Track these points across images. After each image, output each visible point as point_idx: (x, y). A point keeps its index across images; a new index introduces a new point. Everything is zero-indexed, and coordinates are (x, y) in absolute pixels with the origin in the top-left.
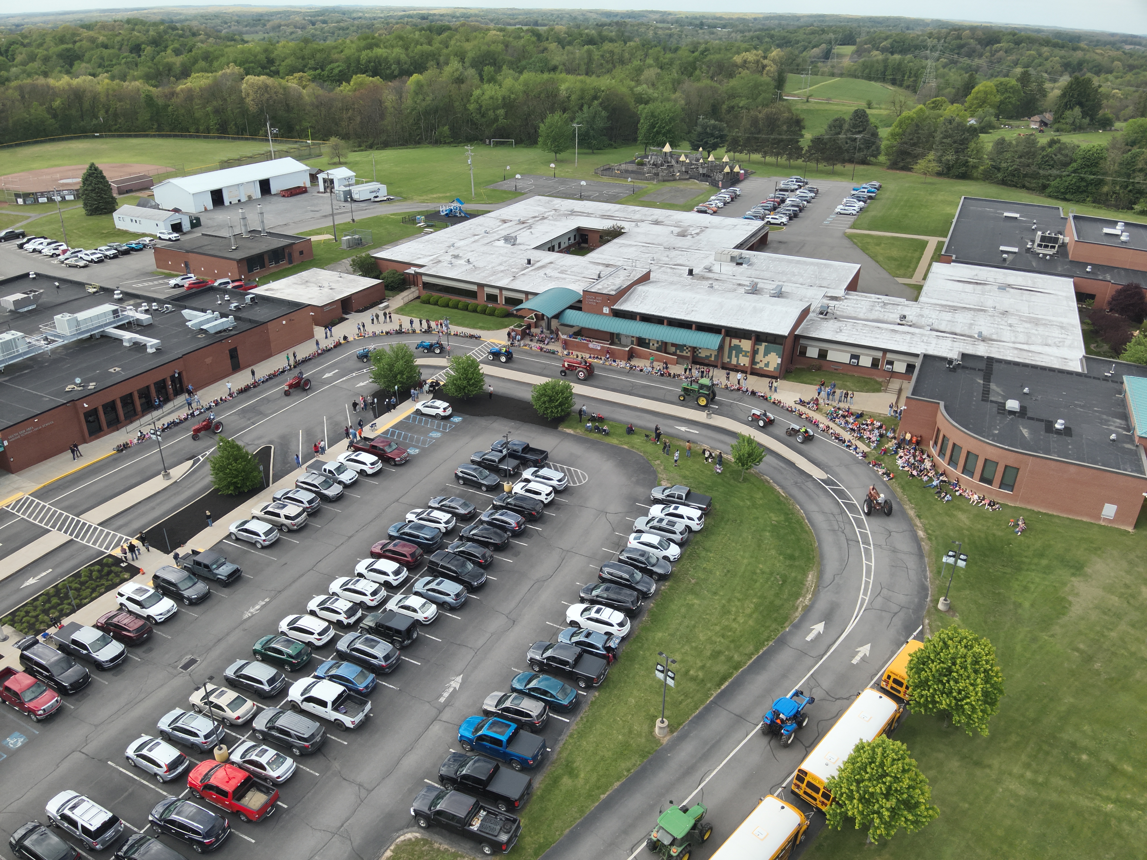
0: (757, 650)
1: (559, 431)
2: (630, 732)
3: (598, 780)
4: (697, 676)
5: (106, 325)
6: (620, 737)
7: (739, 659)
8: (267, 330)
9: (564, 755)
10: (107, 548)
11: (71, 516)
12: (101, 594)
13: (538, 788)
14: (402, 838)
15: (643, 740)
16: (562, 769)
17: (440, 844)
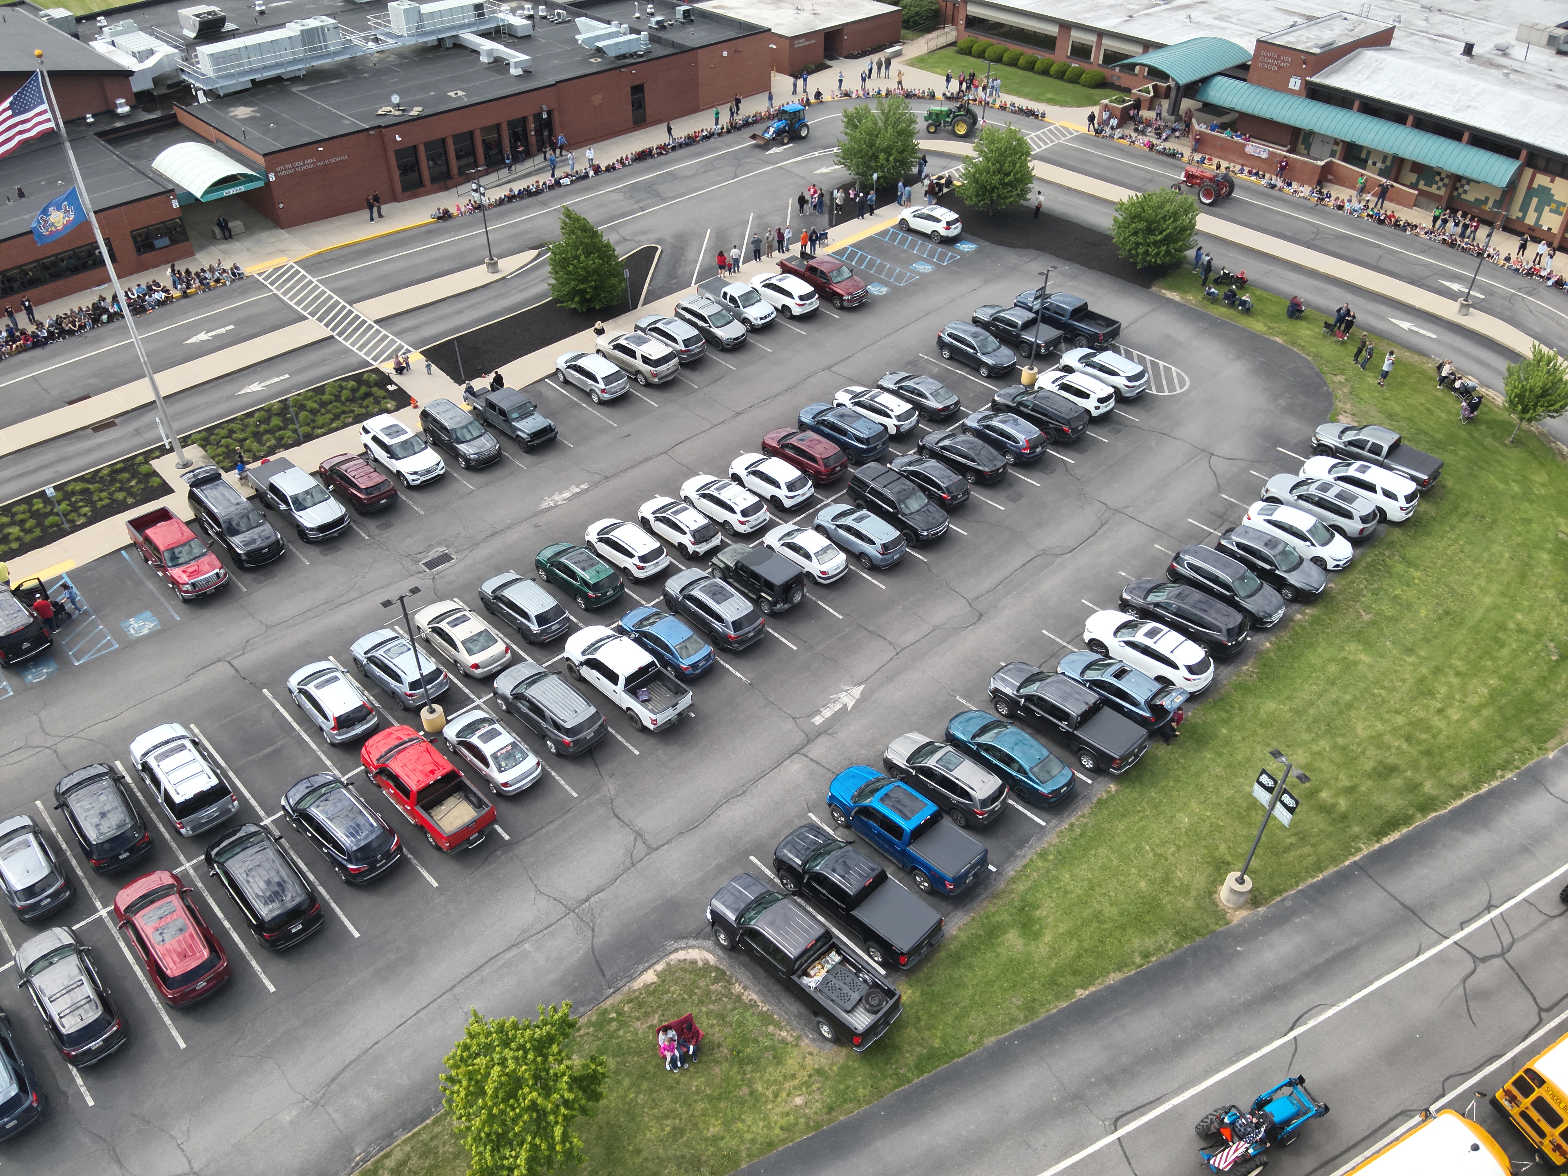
0: (1477, 783)
1: (1153, 294)
2: (1167, 879)
3: (1080, 956)
4: (1334, 805)
5: (463, 26)
6: (1143, 884)
7: (1434, 792)
8: (696, 63)
9: (1021, 887)
10: (375, 359)
11: (343, 303)
12: (346, 425)
13: (955, 937)
14: (681, 955)
15: (1190, 904)
16: (1011, 915)
17: (745, 988)
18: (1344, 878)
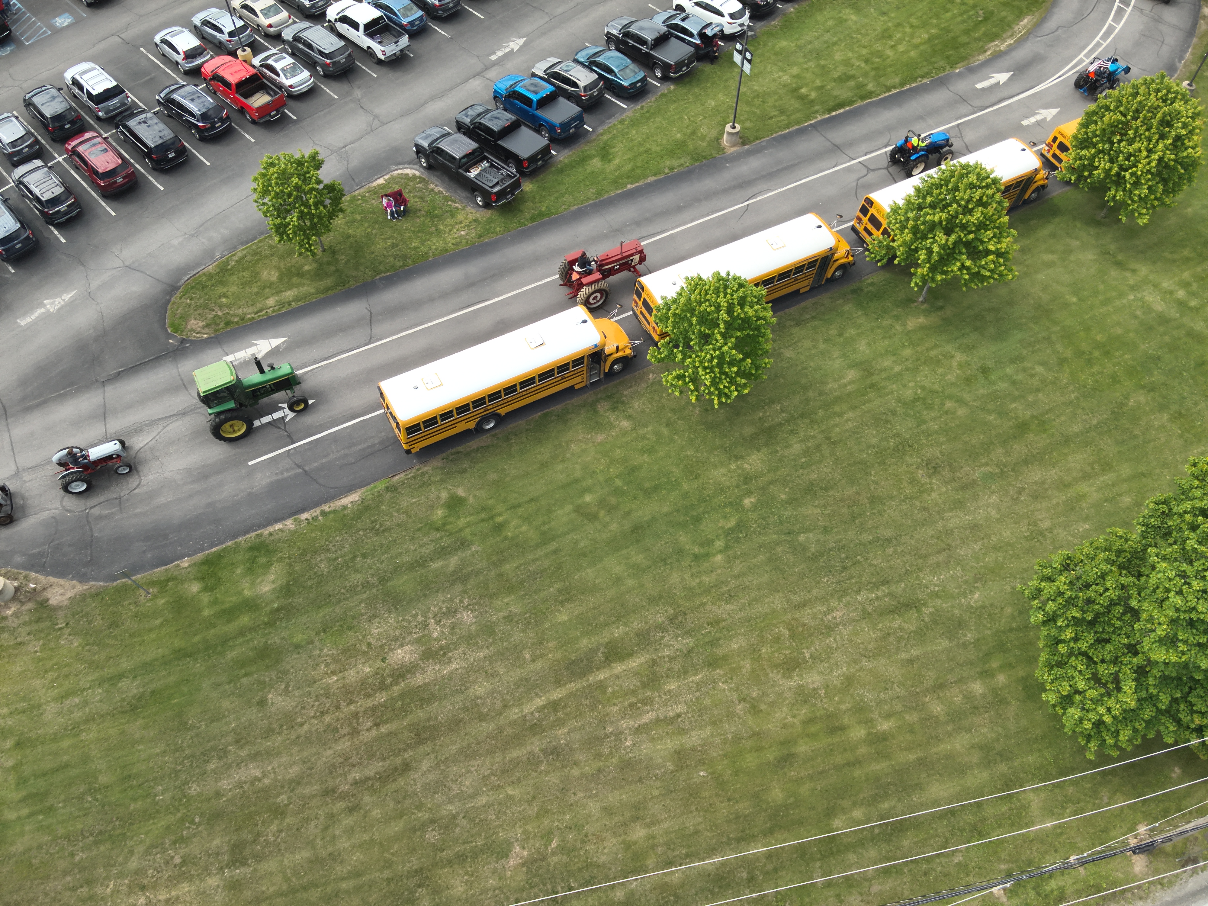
0: (903, 85)
3: (633, 170)
4: (807, 96)
6: (679, 135)
7: (873, 89)
9: (606, 137)
14: (400, 172)
15: (704, 144)
16: (596, 151)
17: (436, 186)
18: (801, 132)
